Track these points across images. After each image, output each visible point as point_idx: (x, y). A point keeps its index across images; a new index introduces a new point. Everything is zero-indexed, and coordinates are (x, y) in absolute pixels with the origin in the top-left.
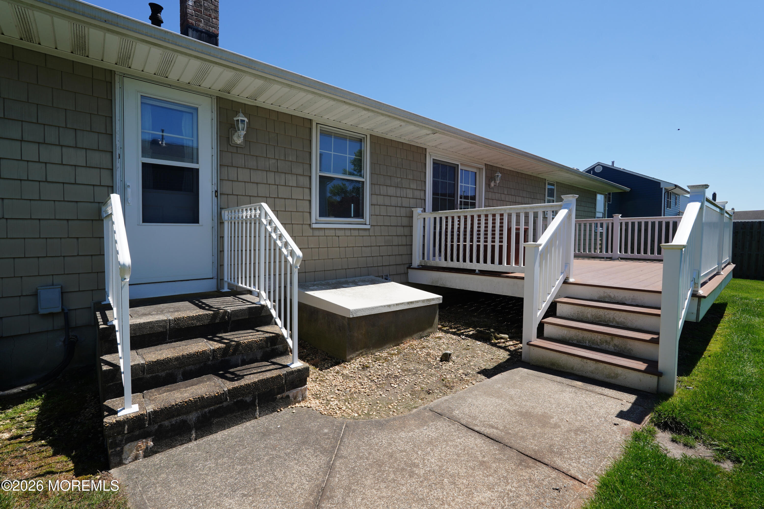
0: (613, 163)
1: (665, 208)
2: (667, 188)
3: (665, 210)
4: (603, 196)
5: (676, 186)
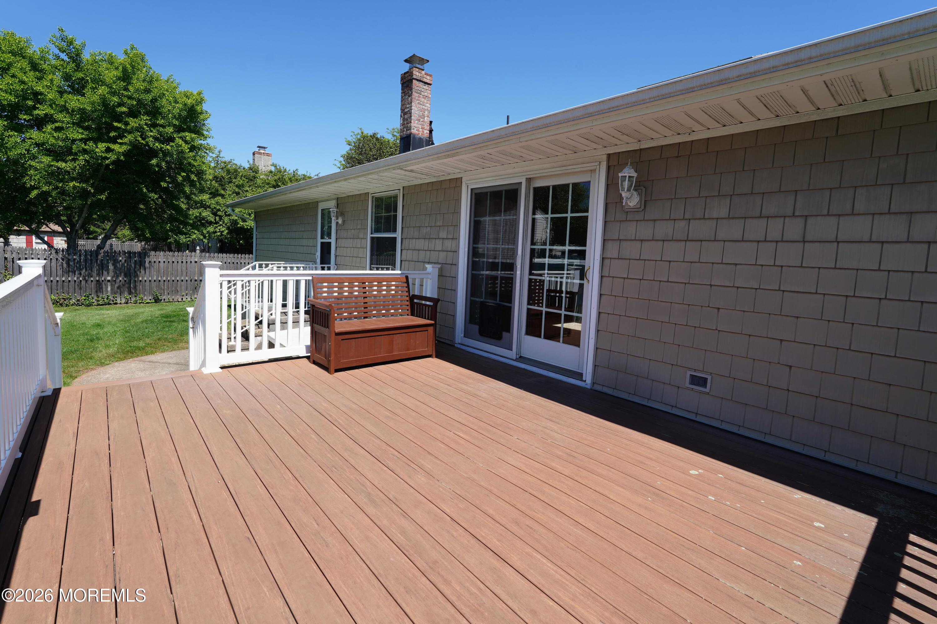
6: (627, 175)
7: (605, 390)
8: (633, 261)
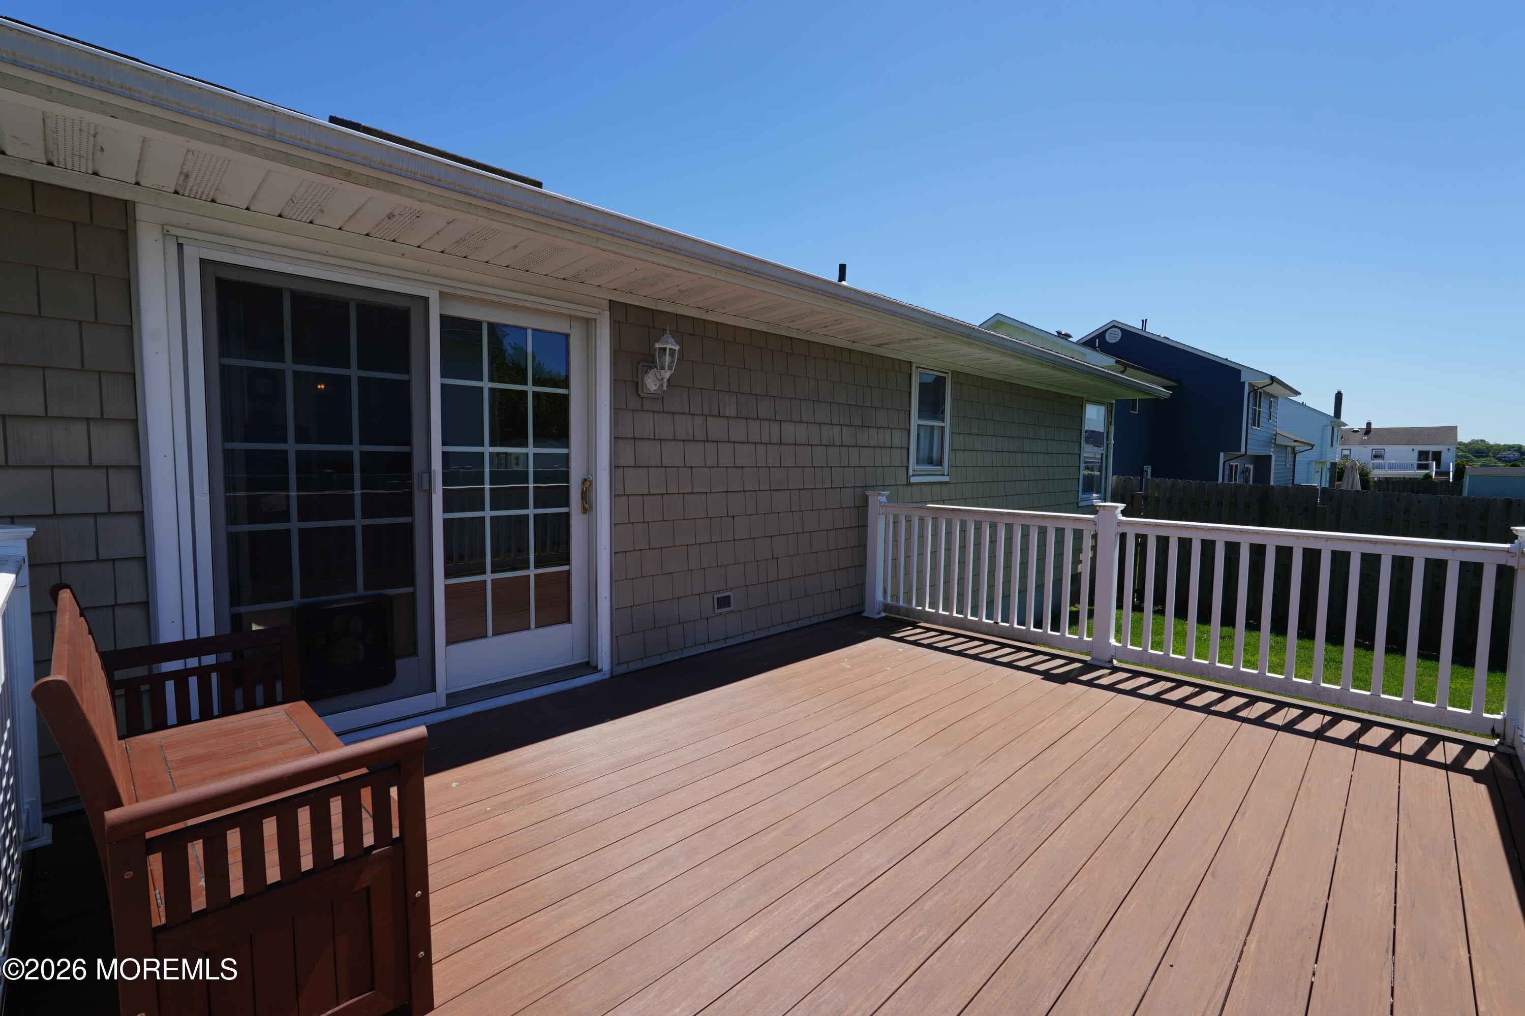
0: (1144, 322)
1: (1250, 426)
2: (1254, 382)
3: (1249, 431)
4: (1102, 409)
5: (1273, 379)
6: (668, 346)
7: (633, 667)
8: (653, 469)
